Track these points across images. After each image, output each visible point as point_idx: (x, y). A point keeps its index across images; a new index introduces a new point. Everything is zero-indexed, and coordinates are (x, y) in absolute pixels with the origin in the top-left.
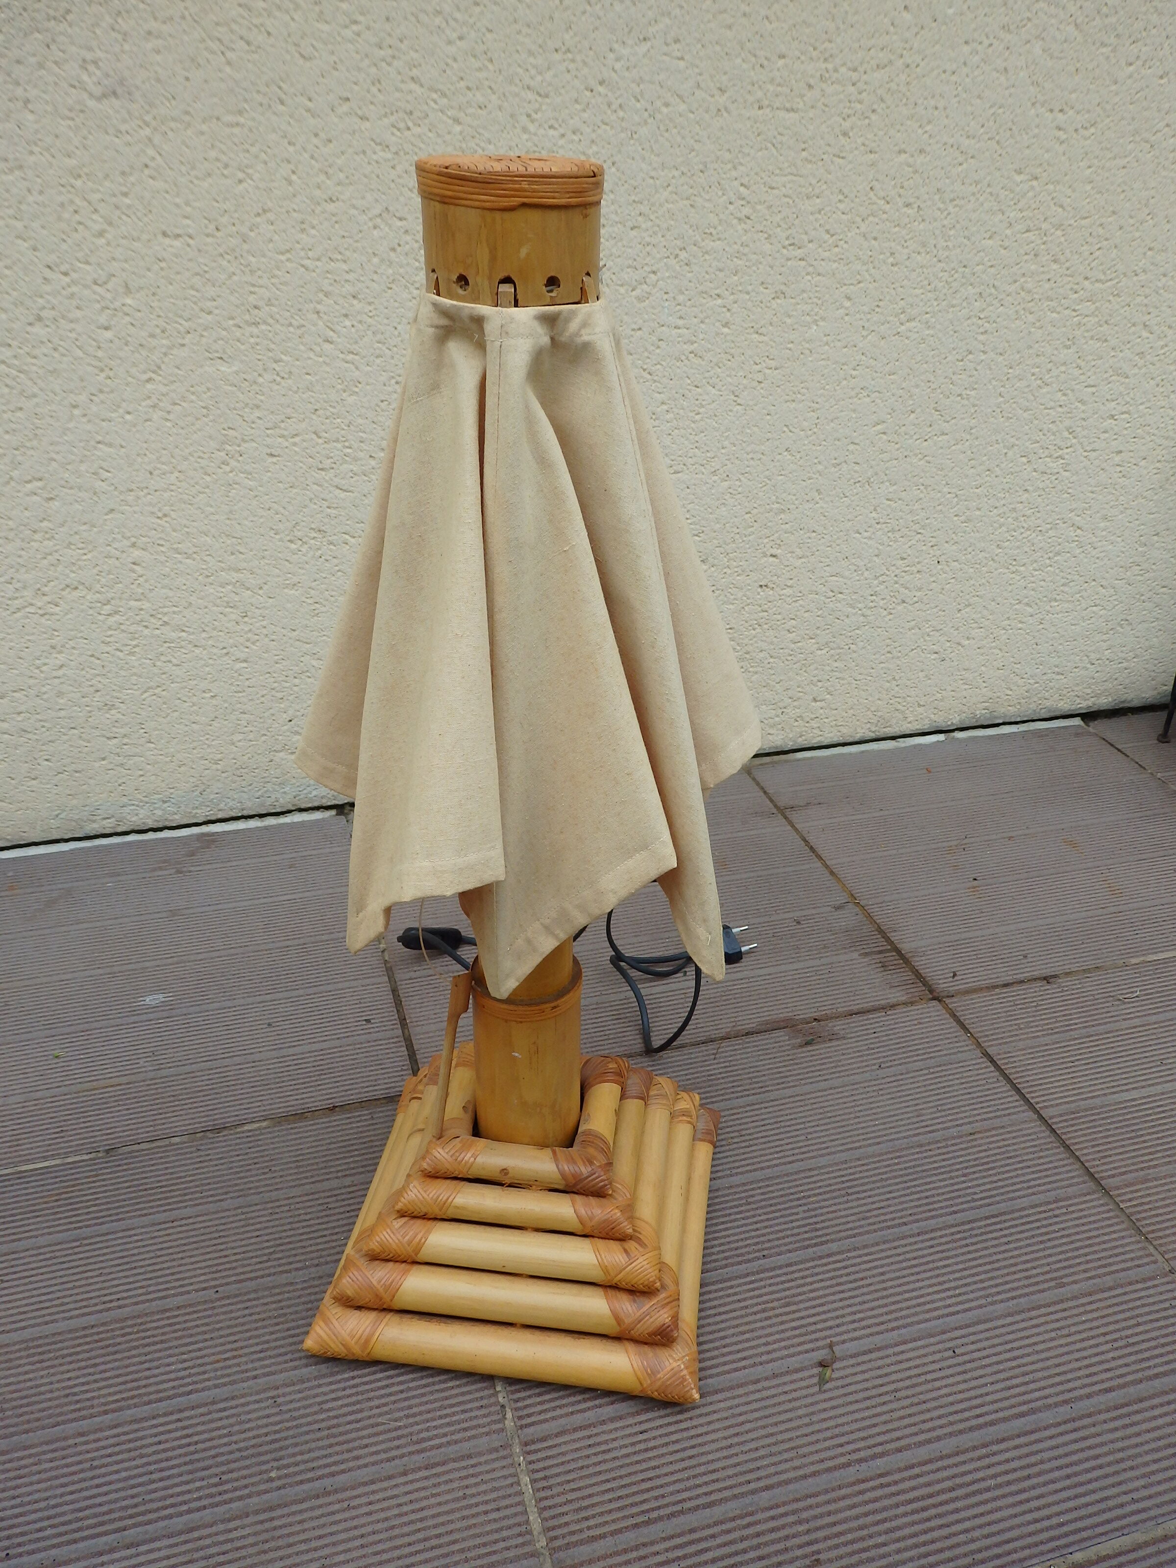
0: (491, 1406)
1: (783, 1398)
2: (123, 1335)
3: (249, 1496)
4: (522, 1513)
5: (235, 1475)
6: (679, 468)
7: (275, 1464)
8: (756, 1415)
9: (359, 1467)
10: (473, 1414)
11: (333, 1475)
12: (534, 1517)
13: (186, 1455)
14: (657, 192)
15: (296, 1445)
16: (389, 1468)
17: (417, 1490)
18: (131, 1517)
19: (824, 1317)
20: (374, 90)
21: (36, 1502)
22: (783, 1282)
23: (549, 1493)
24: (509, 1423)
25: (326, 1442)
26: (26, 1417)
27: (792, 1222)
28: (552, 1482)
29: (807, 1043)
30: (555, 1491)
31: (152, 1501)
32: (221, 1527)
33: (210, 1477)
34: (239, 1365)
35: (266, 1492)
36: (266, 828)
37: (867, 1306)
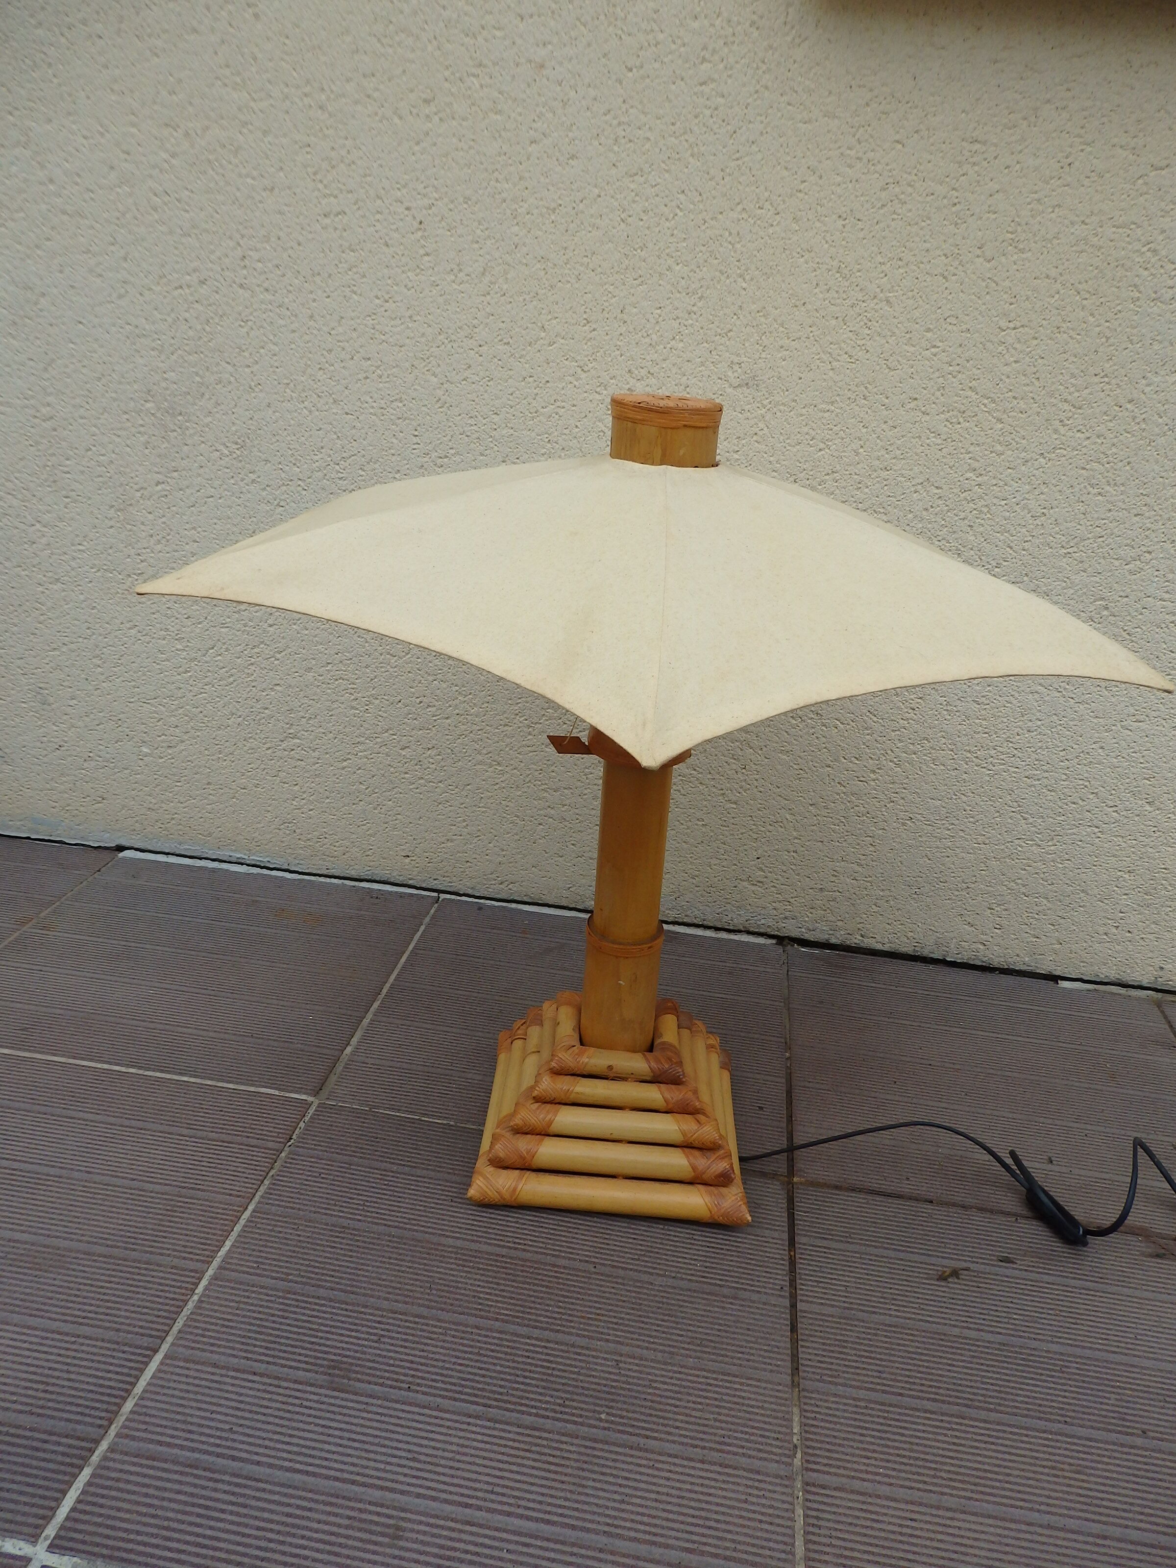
0: (785, 1441)
1: (1052, 1549)
2: (522, 1271)
3: (582, 1424)
4: (789, 1536)
5: (575, 1404)
6: (1142, 718)
7: (607, 1410)
8: (1023, 1552)
9: (668, 1441)
10: (769, 1441)
11: (647, 1437)
12: (799, 1543)
13: (544, 1374)
14: (1164, 488)
15: (625, 1403)
16: (691, 1452)
17: (709, 1479)
18: (496, 1400)
19: (1113, 1497)
20: (938, 394)
21: (436, 1360)
22: (1078, 1452)
23: (816, 1531)
24: (797, 1461)
25: (648, 1411)
26: (444, 1300)
27: (1101, 1403)
28: (821, 1523)
29: (1158, 1256)
30: (822, 1532)
31: (513, 1395)
32: (557, 1437)
33: (558, 1397)
34: (598, 1326)
35: (595, 1427)
36: (718, 939)
37: (1158, 1505)
